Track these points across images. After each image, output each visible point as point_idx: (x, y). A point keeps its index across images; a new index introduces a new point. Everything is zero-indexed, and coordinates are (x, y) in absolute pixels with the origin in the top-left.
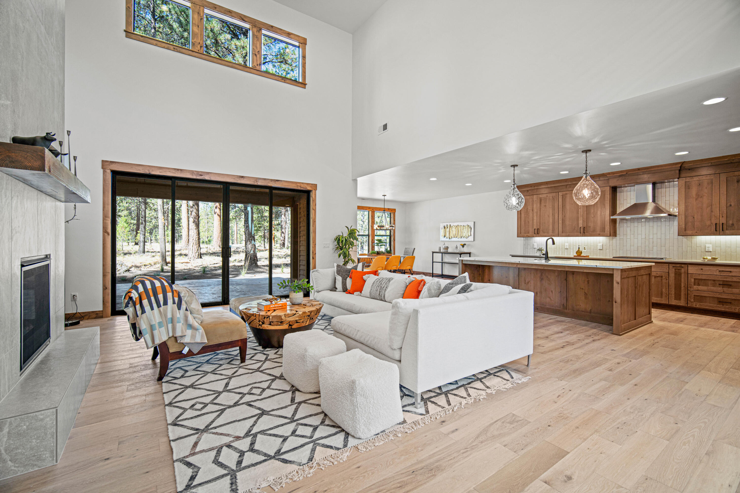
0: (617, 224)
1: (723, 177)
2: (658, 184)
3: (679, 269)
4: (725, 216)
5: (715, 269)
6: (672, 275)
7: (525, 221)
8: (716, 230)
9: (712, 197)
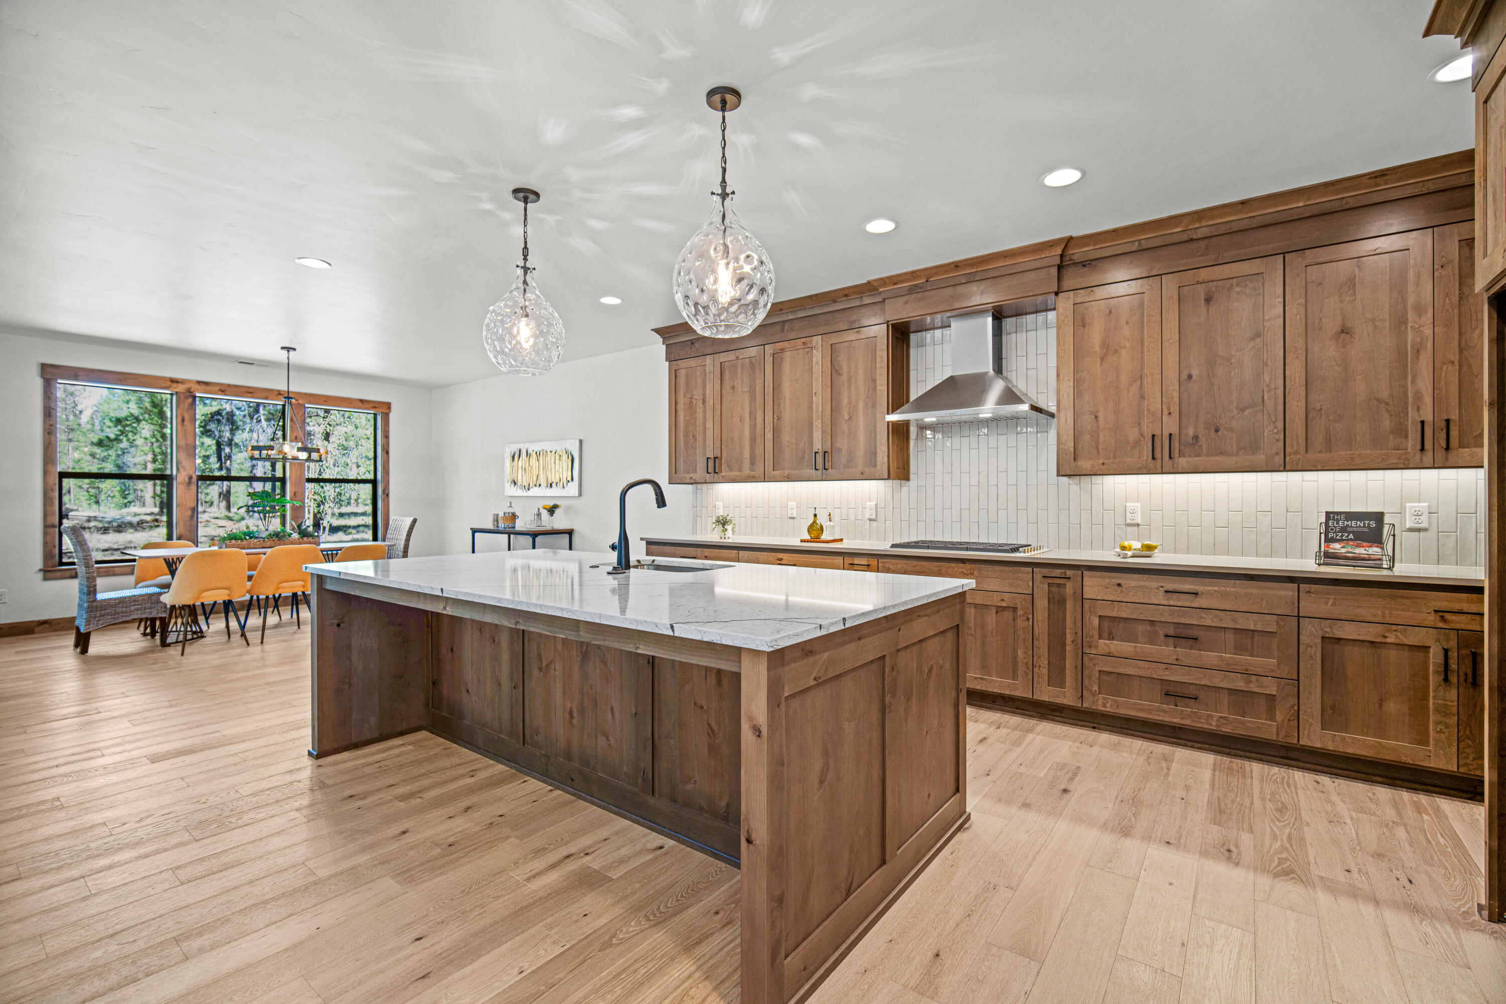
0: (912, 443)
1: (1170, 284)
2: (1009, 320)
3: (1059, 585)
4: (1175, 409)
5: (1156, 584)
6: (1042, 604)
7: (686, 435)
8: (1154, 458)
9: (1142, 352)
